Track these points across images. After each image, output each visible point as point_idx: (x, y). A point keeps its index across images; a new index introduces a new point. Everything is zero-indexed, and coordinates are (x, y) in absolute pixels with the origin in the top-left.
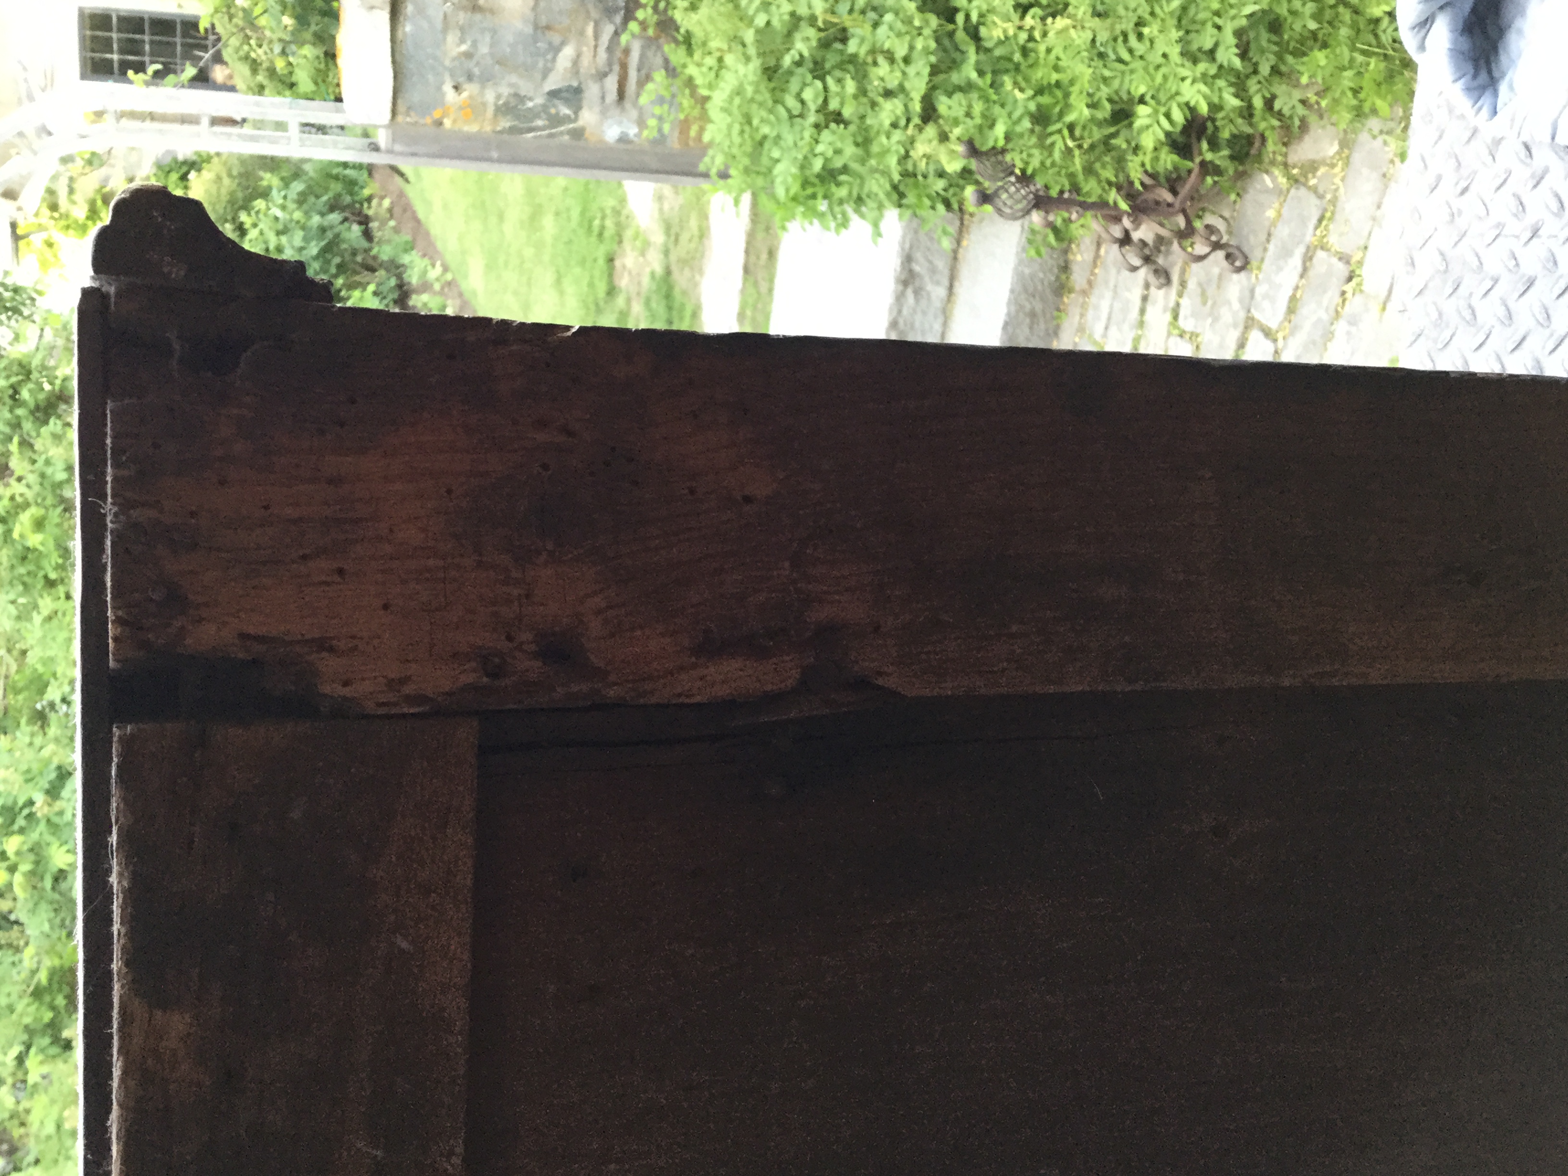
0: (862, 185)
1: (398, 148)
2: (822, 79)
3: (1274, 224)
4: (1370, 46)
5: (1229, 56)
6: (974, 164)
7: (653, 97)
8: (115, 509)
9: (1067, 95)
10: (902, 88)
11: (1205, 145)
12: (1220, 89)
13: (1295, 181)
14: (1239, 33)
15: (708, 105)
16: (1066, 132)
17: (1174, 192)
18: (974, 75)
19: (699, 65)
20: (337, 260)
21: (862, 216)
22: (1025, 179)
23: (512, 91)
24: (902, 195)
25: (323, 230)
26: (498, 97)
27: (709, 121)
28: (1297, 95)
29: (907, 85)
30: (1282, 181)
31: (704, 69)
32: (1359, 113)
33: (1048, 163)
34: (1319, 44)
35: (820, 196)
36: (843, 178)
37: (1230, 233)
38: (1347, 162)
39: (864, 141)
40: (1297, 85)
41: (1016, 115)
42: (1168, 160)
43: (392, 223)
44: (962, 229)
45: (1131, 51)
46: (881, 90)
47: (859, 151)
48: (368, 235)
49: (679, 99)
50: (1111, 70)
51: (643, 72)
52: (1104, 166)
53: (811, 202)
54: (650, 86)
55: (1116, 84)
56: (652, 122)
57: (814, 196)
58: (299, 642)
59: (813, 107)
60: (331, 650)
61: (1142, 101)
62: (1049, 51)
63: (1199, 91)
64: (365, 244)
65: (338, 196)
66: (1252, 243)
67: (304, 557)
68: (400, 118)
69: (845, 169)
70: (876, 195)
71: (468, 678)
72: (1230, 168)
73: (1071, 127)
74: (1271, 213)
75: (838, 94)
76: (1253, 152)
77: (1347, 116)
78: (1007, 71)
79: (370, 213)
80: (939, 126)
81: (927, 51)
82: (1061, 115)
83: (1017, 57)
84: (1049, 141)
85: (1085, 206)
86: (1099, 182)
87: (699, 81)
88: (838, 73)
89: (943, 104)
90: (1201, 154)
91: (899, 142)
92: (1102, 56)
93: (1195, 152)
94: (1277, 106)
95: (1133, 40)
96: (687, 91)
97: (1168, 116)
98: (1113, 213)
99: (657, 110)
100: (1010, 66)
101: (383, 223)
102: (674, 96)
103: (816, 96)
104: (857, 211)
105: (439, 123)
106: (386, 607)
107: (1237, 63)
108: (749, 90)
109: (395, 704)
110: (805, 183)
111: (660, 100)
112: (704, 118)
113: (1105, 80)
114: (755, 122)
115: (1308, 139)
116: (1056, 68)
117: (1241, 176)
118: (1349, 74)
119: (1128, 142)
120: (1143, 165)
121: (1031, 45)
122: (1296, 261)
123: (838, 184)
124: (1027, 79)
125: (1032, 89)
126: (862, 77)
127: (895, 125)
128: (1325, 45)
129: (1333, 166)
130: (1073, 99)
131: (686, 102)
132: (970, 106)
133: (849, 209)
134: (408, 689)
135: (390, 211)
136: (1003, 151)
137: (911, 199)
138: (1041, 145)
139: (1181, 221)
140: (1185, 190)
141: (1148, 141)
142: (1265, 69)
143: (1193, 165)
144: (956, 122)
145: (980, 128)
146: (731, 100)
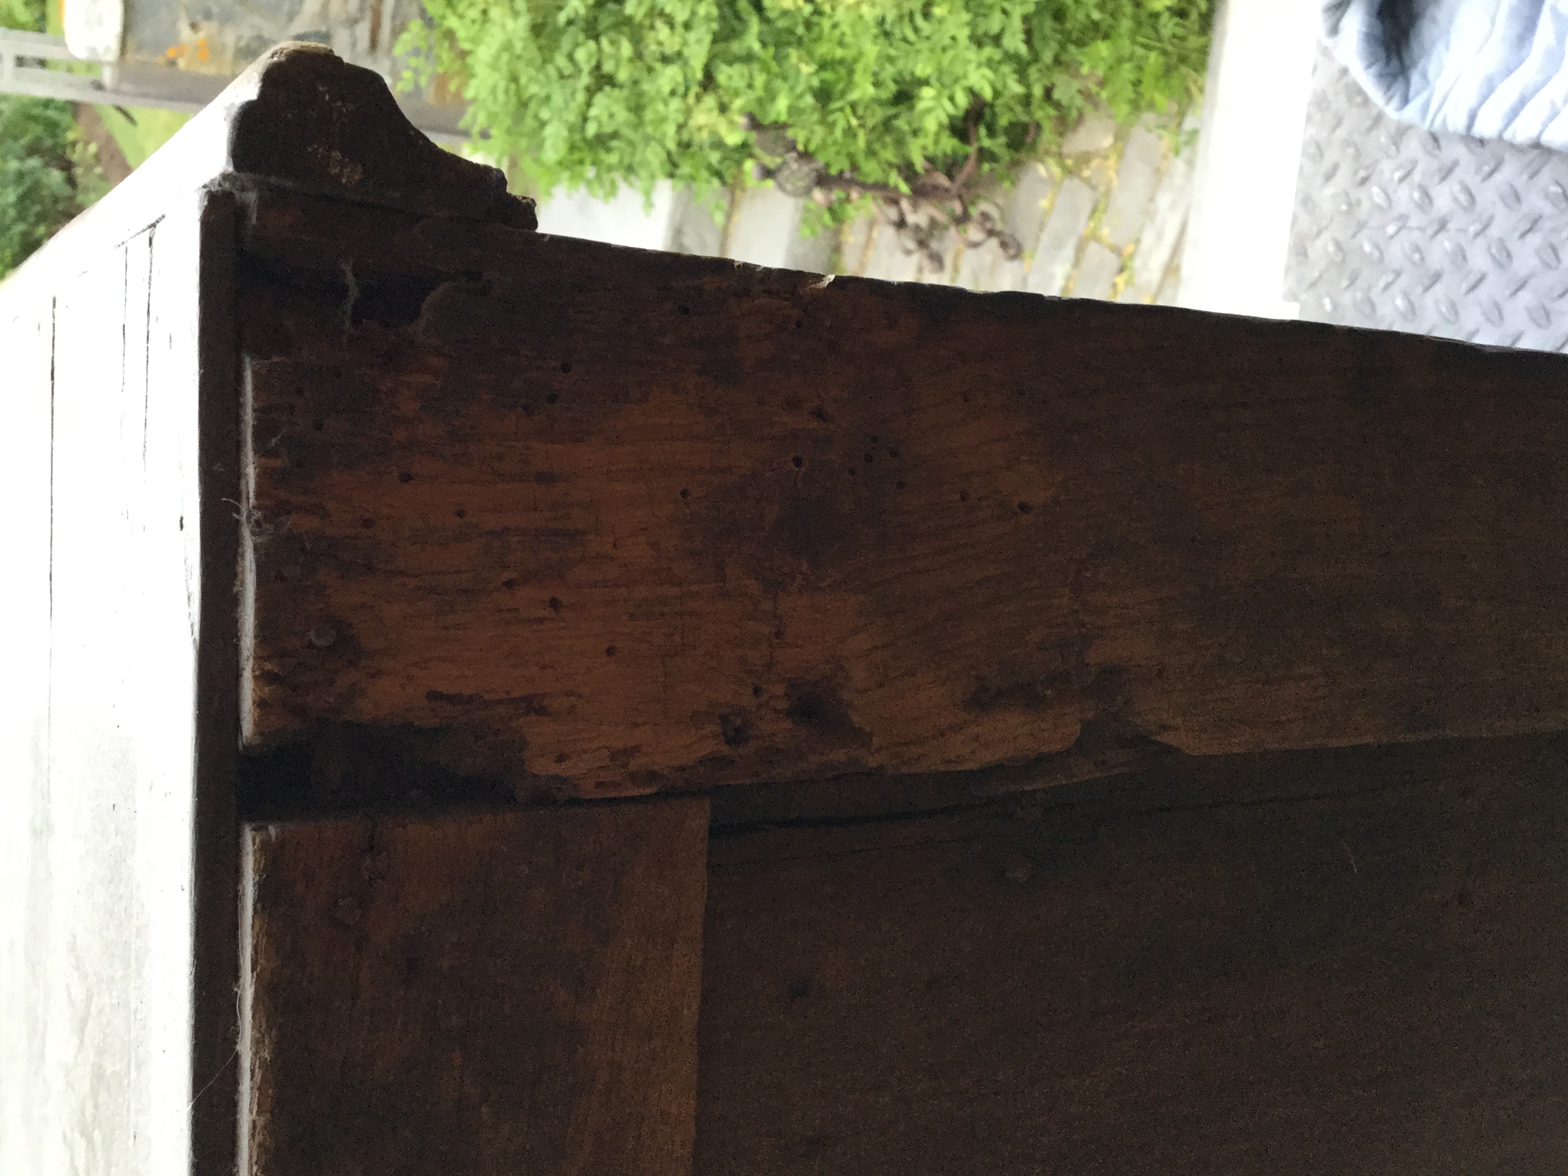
0: (633, 154)
1: (126, 87)
2: (596, 38)
3: (1047, 213)
4: (1149, 39)
5: (1015, 42)
6: (753, 136)
7: (409, 48)
8: (258, 515)
9: (851, 72)
10: (679, 55)
11: (983, 131)
12: (1004, 75)
13: (1069, 172)
14: (1026, 19)
15: (470, 60)
16: (848, 110)
17: (950, 176)
18: (756, 46)
19: (461, 17)
20: (37, 208)
21: (631, 185)
22: (806, 156)
23: (254, 33)
24: (675, 165)
25: (20, 176)
26: (239, 38)
27: (472, 76)
28: (1076, 85)
29: (686, 52)
30: (1056, 171)
31: (467, 21)
32: (1136, 105)
33: (829, 141)
34: (1100, 35)
35: (588, 160)
36: (614, 143)
37: (1003, 219)
38: (1121, 155)
39: (637, 108)
40: (1076, 75)
41: (800, 89)
42: (949, 144)
43: (98, 170)
44: (733, 203)
45: (916, 30)
46: (658, 55)
47: (632, 117)
48: (71, 181)
49: (436, 51)
50: (896, 49)
51: (398, 22)
52: (884, 146)
53: (578, 168)
54: (405, 37)
55: (900, 64)
56: (407, 74)
57: (581, 162)
58: (500, 702)
59: (586, 68)
60: (542, 711)
61: (926, 82)
62: (835, 26)
63: (984, 76)
64: (67, 191)
65: (38, 139)
66: (1025, 233)
67: (509, 584)
68: (129, 56)
69: (615, 135)
70: (649, 163)
71: (707, 748)
72: (1005, 155)
73: (853, 106)
74: (1044, 203)
75: (612, 56)
76: (1029, 140)
77: (1125, 109)
78: (789, 44)
79: (75, 157)
80: (720, 97)
81: (708, 19)
82: (843, 94)
83: (800, 30)
84: (831, 118)
85: (865, 187)
86: (879, 162)
87: (461, 34)
88: (613, 35)
89: (724, 74)
90: (978, 139)
91: (677, 111)
92: (887, 34)
93: (973, 138)
94: (1056, 95)
95: (919, 21)
96: (446, 44)
97: (952, 99)
98: (891, 195)
99: (413, 62)
100: (792, 39)
101: (89, 169)
102: (430, 48)
103: (590, 57)
104: (626, 179)
105: (172, 63)
106: (610, 651)
107: (1023, 49)
108: (519, 46)
109: (616, 785)
110: (573, 148)
111: (416, 52)
112: (467, 73)
113: (891, 60)
114: (523, 80)
115: (1082, 131)
116: (841, 44)
117: (1016, 164)
118: (1127, 66)
119: (909, 123)
120: (924, 148)
121: (815, 19)
122: (1069, 252)
123: (609, 150)
124: (810, 54)
125: (815, 63)
126: (637, 41)
127: (673, 93)
128: (1106, 37)
129: (1106, 158)
130: (858, 77)
131: (446, 56)
132: (751, 76)
133: (617, 176)
134: (637, 763)
135: (97, 157)
136: (784, 126)
137: (685, 169)
138: (823, 121)
139: (957, 207)
140: (961, 177)
141: (931, 124)
142: (1047, 57)
143: (971, 150)
144: (737, 93)
145: (760, 101)
146: (497, 58)
